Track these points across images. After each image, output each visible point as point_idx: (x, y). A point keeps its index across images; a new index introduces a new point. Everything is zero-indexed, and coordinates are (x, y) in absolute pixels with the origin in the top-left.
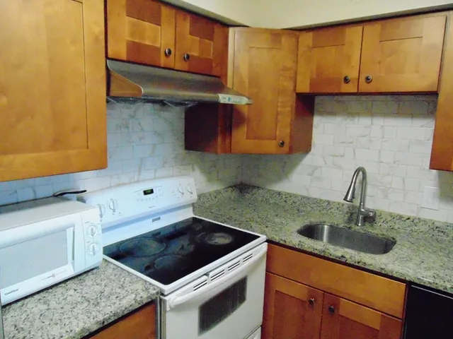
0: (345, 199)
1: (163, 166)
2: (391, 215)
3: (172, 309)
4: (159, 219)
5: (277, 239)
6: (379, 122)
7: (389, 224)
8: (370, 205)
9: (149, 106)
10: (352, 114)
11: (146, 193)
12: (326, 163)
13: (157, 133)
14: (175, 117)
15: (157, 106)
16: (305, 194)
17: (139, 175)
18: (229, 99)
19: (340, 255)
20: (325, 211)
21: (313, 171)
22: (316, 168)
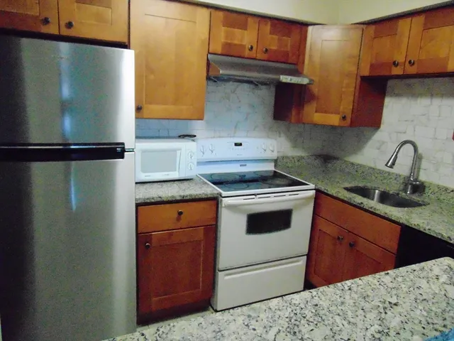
0: (386, 165)
1: (254, 130)
2: (439, 187)
3: (225, 207)
4: (245, 165)
5: (323, 188)
6: (437, 102)
7: (436, 195)
8: (423, 177)
9: (246, 86)
10: (415, 95)
11: (236, 145)
12: (390, 138)
13: (252, 106)
14: (267, 95)
15: (252, 86)
16: (372, 166)
17: (235, 133)
18: (291, 80)
19: (360, 202)
20: (385, 181)
21: (381, 146)
22: (384, 143)
